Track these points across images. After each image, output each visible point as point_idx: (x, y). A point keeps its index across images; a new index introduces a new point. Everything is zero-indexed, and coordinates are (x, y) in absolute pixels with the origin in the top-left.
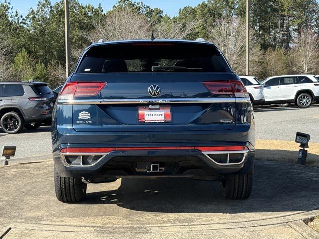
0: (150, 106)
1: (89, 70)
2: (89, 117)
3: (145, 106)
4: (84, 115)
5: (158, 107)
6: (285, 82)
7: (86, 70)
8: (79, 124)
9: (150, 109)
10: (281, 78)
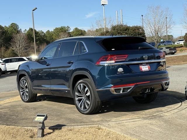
0: (143, 64)
1: (114, 49)
2: (123, 70)
3: (141, 64)
4: (120, 70)
5: (145, 64)
6: (12, 61)
7: (112, 49)
8: (118, 74)
9: (143, 65)
10: (10, 59)
